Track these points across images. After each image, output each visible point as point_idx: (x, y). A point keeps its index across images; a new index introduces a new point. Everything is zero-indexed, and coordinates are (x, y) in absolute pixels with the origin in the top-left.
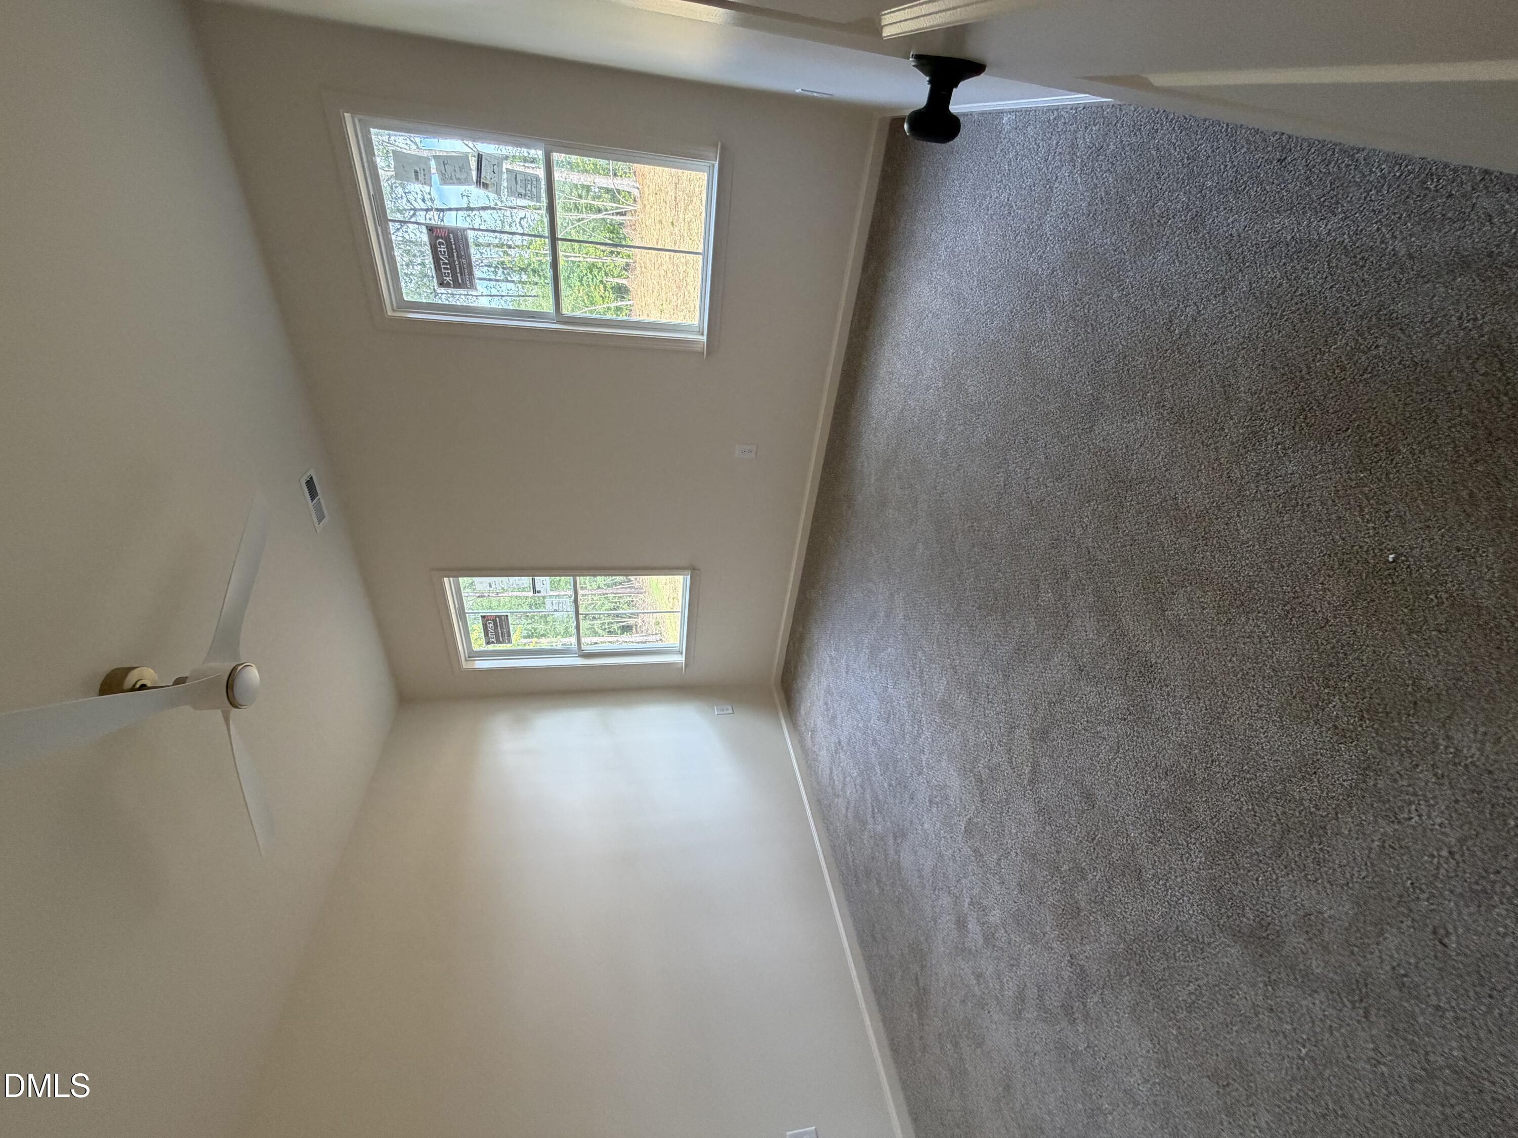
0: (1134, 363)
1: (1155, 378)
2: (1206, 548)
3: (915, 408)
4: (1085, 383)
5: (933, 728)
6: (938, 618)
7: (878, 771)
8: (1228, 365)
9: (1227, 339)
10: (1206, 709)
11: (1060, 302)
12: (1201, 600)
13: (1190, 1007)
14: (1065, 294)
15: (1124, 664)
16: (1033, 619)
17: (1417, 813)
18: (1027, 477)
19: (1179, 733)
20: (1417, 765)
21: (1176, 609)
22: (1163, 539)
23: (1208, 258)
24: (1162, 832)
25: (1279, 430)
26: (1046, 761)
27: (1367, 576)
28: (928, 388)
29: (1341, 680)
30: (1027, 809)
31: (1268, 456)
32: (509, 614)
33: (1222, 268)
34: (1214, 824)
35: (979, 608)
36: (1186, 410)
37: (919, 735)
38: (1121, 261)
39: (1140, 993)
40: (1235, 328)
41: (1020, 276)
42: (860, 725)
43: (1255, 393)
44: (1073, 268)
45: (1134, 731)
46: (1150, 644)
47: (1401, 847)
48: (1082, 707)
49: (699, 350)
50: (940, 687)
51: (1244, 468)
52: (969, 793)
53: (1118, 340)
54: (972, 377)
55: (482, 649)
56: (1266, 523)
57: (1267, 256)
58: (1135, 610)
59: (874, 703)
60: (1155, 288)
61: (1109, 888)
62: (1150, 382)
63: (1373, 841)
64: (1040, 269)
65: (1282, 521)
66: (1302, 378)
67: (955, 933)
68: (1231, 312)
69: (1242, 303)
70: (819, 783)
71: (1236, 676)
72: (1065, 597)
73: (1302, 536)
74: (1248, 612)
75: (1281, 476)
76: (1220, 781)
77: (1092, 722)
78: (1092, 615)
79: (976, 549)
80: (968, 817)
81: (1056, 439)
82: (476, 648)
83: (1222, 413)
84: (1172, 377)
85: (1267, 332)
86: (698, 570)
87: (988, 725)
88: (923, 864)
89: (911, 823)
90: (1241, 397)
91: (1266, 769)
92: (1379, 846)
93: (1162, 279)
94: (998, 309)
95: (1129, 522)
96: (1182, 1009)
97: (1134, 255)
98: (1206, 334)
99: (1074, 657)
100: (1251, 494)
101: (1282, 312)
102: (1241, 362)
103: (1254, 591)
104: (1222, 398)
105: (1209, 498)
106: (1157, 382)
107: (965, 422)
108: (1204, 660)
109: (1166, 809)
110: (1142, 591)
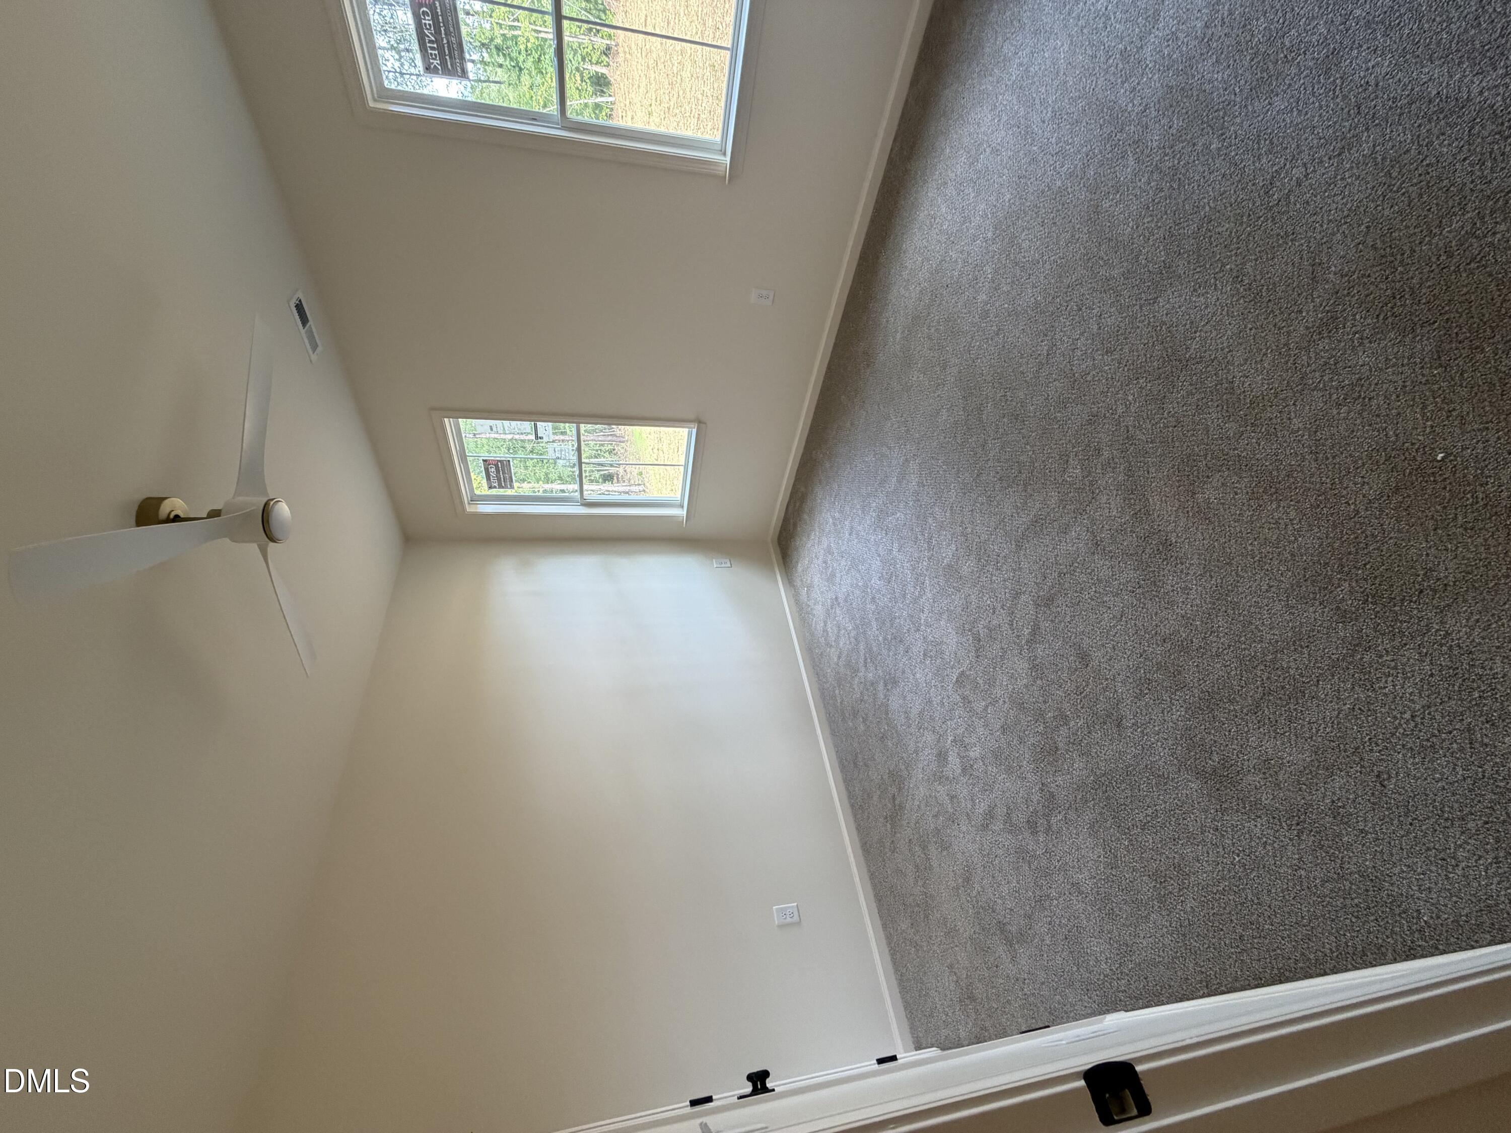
0: (1220, 229)
1: (1239, 248)
2: (1253, 434)
3: (956, 261)
4: (1159, 247)
5: (935, 590)
6: (954, 487)
7: (875, 626)
8: (1325, 240)
9: (1330, 211)
10: (1217, 587)
11: (1147, 147)
12: (1236, 485)
13: (1144, 825)
14: (1154, 138)
15: (1143, 541)
16: (1056, 494)
17: (1392, 683)
18: (1074, 347)
19: (1184, 606)
20: (1406, 644)
21: (1208, 493)
22: (1209, 423)
23: (1333, 110)
24: (1149, 689)
25: (1361, 317)
26: (1047, 625)
27: (1410, 473)
28: (974, 238)
29: (1355, 567)
30: (1022, 666)
31: (1343, 344)
32: (511, 460)
33: (1346, 124)
34: (1200, 685)
35: (1000, 479)
36: (1265, 287)
37: (921, 596)
38: (1229, 104)
39: (1101, 814)
40: (1342, 199)
41: (1105, 110)
42: (860, 584)
43: (1346, 275)
44: (1171, 106)
45: (1140, 603)
46: (1174, 524)
47: (1369, 710)
48: (1092, 579)
49: (721, 173)
50: (948, 553)
51: (1312, 355)
52: (965, 649)
53: (1206, 201)
54: (1028, 230)
55: (484, 493)
56: (1321, 414)
57: (1401, 115)
58: (1165, 491)
59: (876, 564)
60: (1263, 142)
61: (1089, 733)
62: (1233, 253)
63: (1345, 704)
64: (1131, 105)
65: (1339, 413)
66: (1402, 262)
67: (934, 766)
68: (1342, 179)
69: (1358, 168)
70: (812, 635)
71: (1253, 558)
72: (1093, 474)
73: (1356, 429)
74: (1281, 500)
75: (1350, 367)
76: (1214, 650)
77: (1100, 593)
78: (1120, 493)
79: (1005, 420)
80: (962, 669)
81: (1114, 309)
82: (477, 492)
83: (1304, 294)
84: (1258, 249)
85: (1378, 206)
86: (705, 423)
87: (993, 590)
88: (911, 708)
89: (903, 672)
90: (1330, 278)
91: (1262, 642)
92: (1349, 708)
93: (1274, 131)
94: (1072, 150)
95: (1178, 403)
96: (1137, 827)
97: (1247, 98)
98: (1308, 202)
99: (1093, 533)
100: (1313, 383)
101: (1401, 184)
102: (1340, 238)
103: (1292, 480)
104: (1307, 278)
105: (1268, 384)
106: (1241, 253)
107: (1013, 282)
108: (1226, 542)
109: (1157, 670)
110: (1176, 473)
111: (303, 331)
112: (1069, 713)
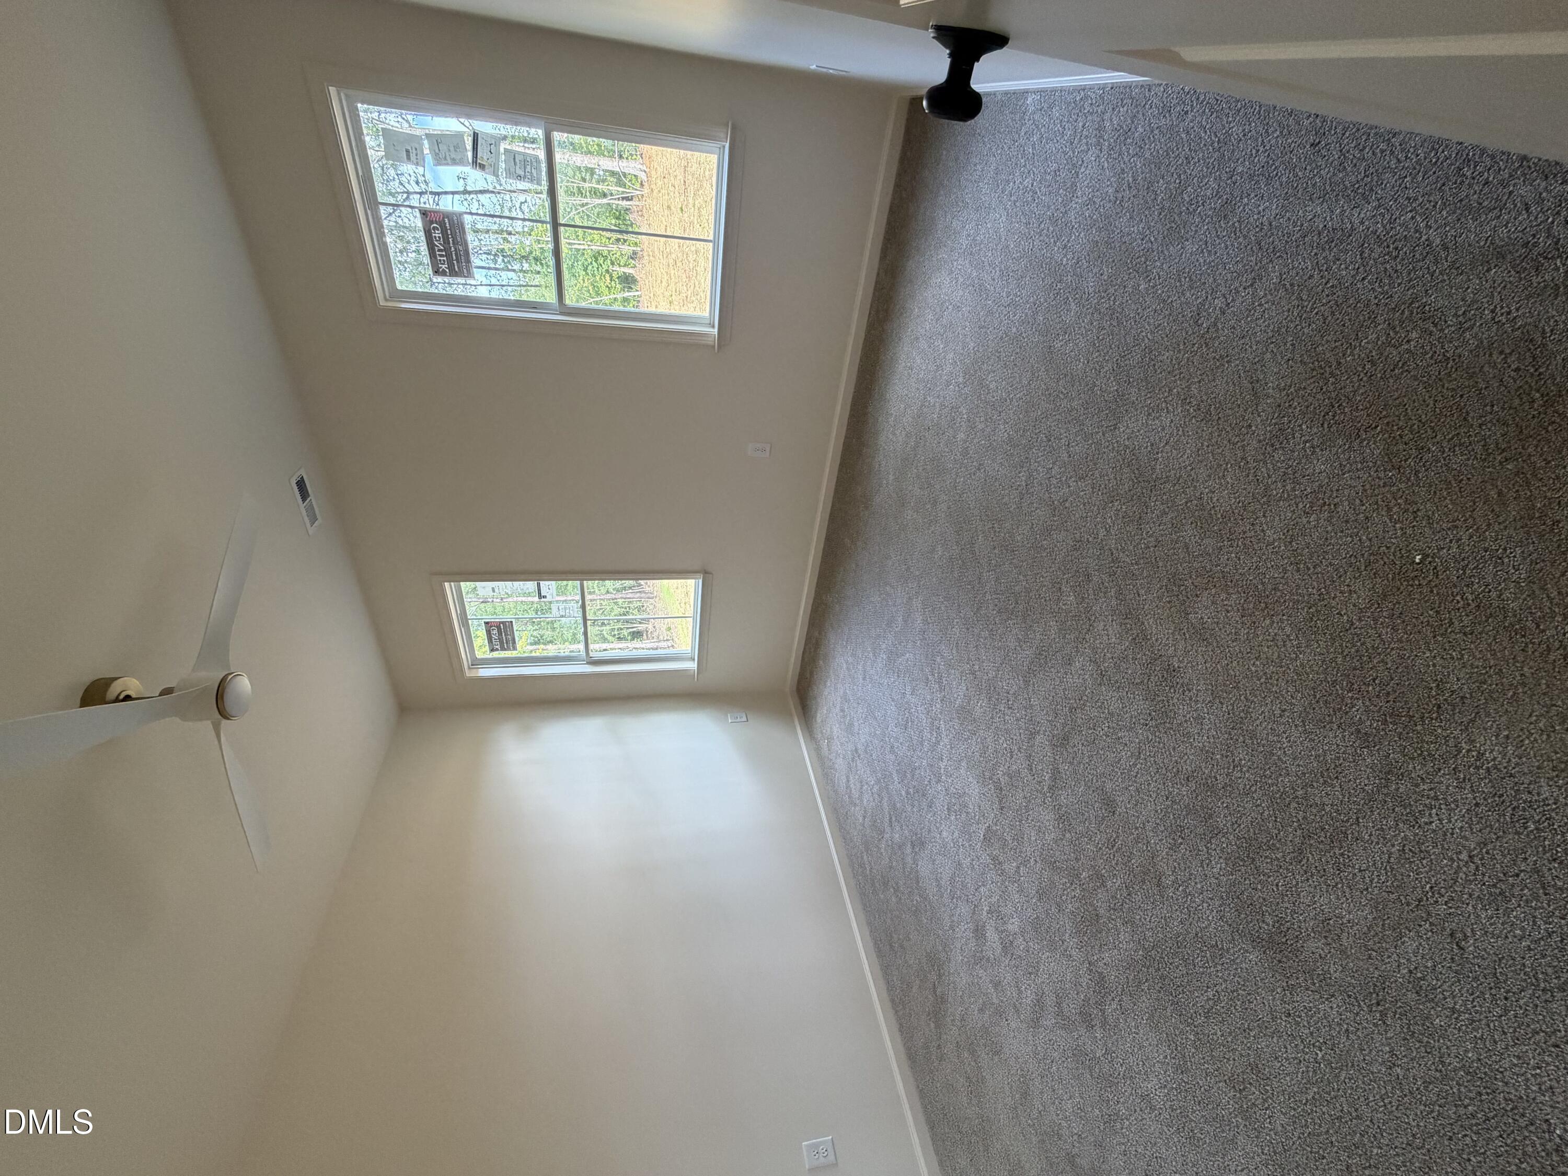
0: (1160, 358)
1: (1181, 373)
2: (1231, 549)
3: (934, 405)
4: (1110, 378)
5: (951, 735)
6: (957, 622)
7: (896, 778)
8: (1257, 360)
9: (1256, 333)
10: (1229, 714)
11: (1085, 293)
12: (1225, 603)
13: (1208, 1012)
14: (1090, 284)
15: (1147, 668)
16: (1054, 623)
17: (1437, 817)
18: (1049, 476)
19: (1200, 738)
20: (1440, 770)
21: (1200, 612)
22: (1187, 541)
23: (1237, 248)
24: (1182, 838)
25: (1307, 427)
26: (1066, 768)
27: (1393, 578)
28: (948, 383)
29: (1365, 684)
30: (1047, 817)
31: (1296, 454)
32: (514, 621)
33: (1252, 258)
34: (1235, 830)
35: (1000, 612)
36: (1213, 407)
37: (937, 742)
38: (1148, 251)
39: (1159, 999)
40: (1264, 322)
41: (1044, 266)
42: (877, 732)
43: (1284, 389)
44: (1099, 257)
45: (1156, 737)
46: (1173, 648)
47: (1421, 851)
48: (1103, 713)
49: (712, 343)
50: (959, 691)
51: (1271, 467)
52: (989, 801)
53: (1144, 334)
54: (994, 372)
55: (486, 656)
56: (1292, 523)
57: (1298, 246)
58: (1158, 613)
59: (892, 710)
60: (1183, 280)
61: (1129, 895)
62: (1177, 377)
63: (1393, 846)
64: (1065, 259)
65: (1309, 522)
66: (1331, 373)
67: (972, 944)
68: (1260, 305)
69: (1271, 295)
70: (836, 792)
71: (1259, 680)
72: (1086, 600)
73: (1328, 536)
74: (1273, 615)
75: (1308, 475)
76: (1241, 787)
77: (1113, 728)
78: (1115, 618)
79: (996, 551)
80: (987, 825)
81: (1080, 437)
82: (479, 655)
83: (1250, 409)
84: (1199, 373)
85: (1298, 325)
86: (711, 573)
87: (1007, 731)
88: (941, 873)
89: (929, 831)
90: (1269, 393)
91: (1288, 774)
92: (1399, 850)
93: (1191, 269)
94: (1021, 301)
95: (1154, 522)
96: (1200, 1014)
97: (1162, 245)
98: (1234, 328)
100: (1277, 494)
101: (1313, 305)
102: (1269, 356)
103: (1279, 594)
104: (1250, 394)
105: (1235, 498)
106: (1184, 377)
107: (986, 420)
108: (1228, 665)
109: (1187, 815)
110: (1165, 594)
111: (302, 506)
112: (1104, 871)
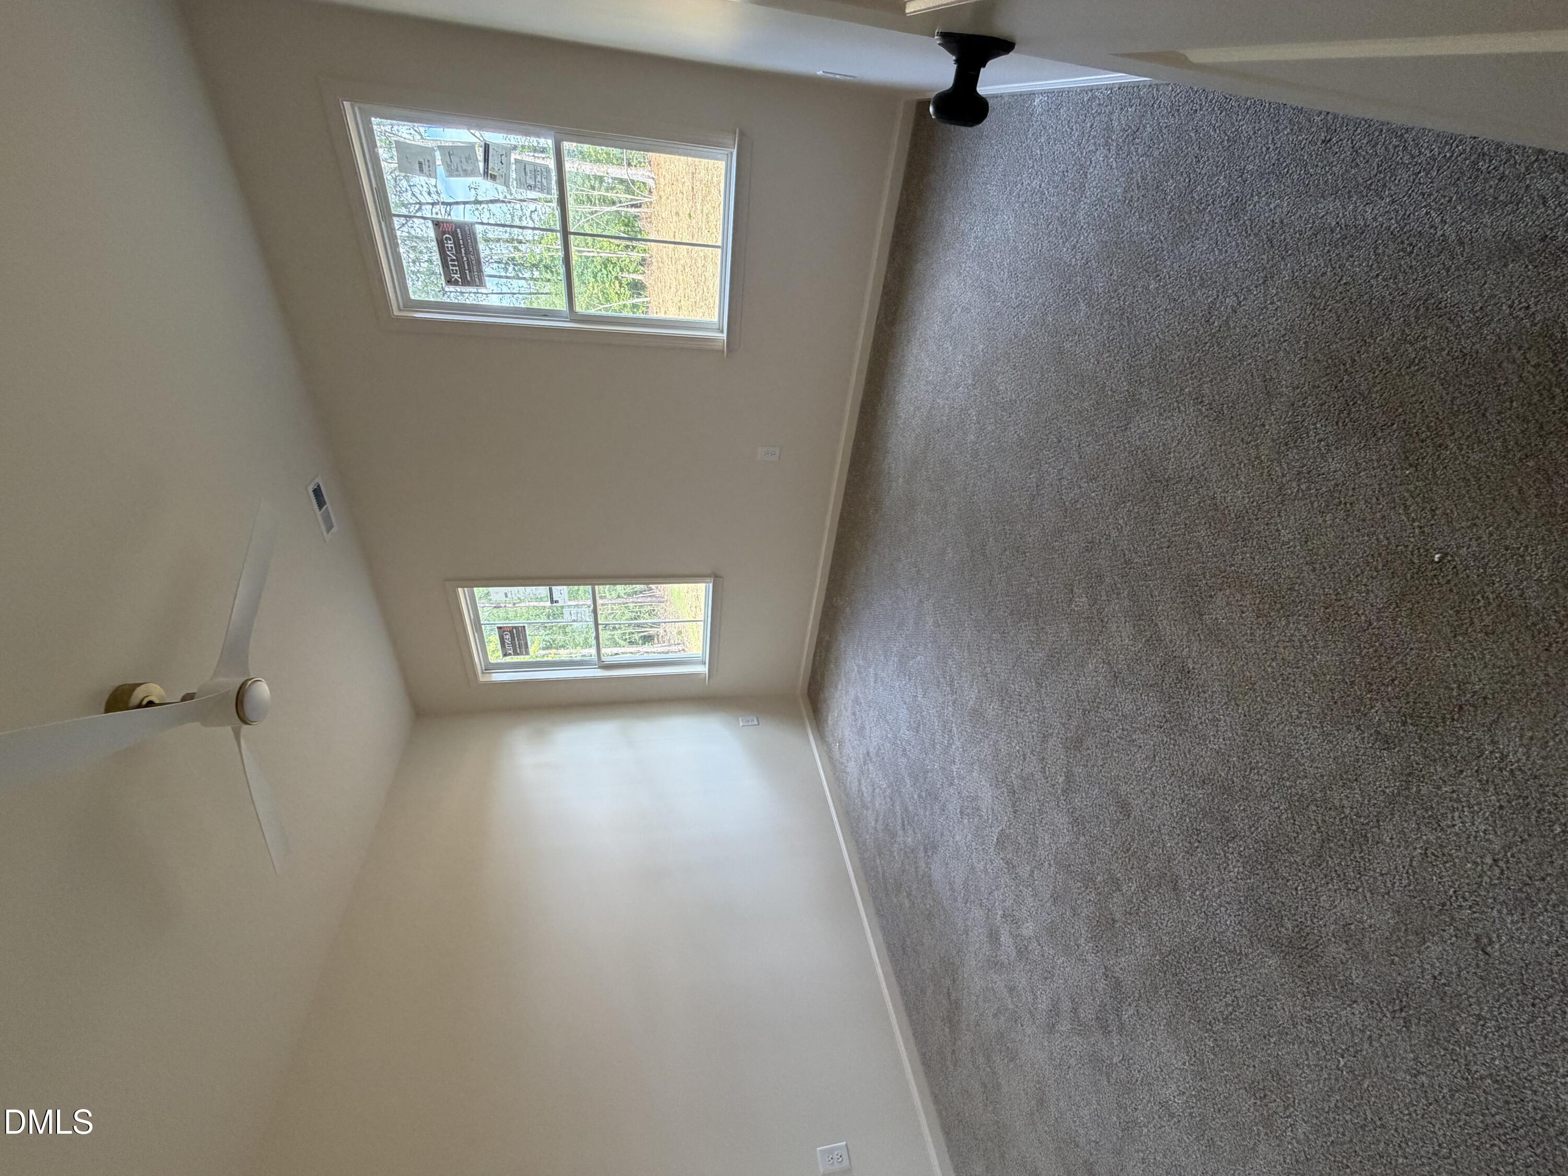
0: (1172, 357)
1: (1193, 373)
2: (1245, 549)
3: (943, 407)
4: (1120, 378)
5: (964, 738)
6: (969, 624)
7: (908, 782)
8: (1269, 358)
9: (1268, 331)
10: (1245, 716)
11: (1094, 293)
12: (1241, 603)
13: (1227, 1018)
14: (1100, 285)
15: (1161, 670)
16: (1067, 625)
17: (1460, 820)
18: (1060, 477)
19: (1216, 740)
20: (1461, 772)
21: (1214, 613)
22: (1200, 541)
23: (1248, 246)
24: (1199, 842)
25: (1322, 426)
26: (1080, 770)
27: (1412, 577)
29: (1384, 684)
30: (1061, 820)
31: (1311, 452)
32: (526, 625)
33: (1264, 256)
34: (1252, 834)
35: (1012, 614)
36: (1225, 406)
37: (949, 745)
38: (1158, 250)
39: (1177, 1005)
40: (1277, 320)
41: (1053, 267)
42: (889, 735)
43: (1298, 388)
44: (1108, 257)
45: (1170, 739)
46: (1187, 649)
47: (1444, 855)
48: (1117, 715)
49: (721, 348)
50: (971, 696)
51: (1285, 466)
52: (1002, 804)
53: (1155, 334)
54: (1003, 373)
55: (499, 661)
56: (1307, 523)
57: (1310, 244)
58: (1172, 614)
59: (903, 713)
60: (1194, 279)
61: (1145, 899)
63: (1415, 849)
64: (1074, 260)
65: (1325, 521)
66: (1346, 371)
67: (987, 948)
68: (1272, 303)
69: (1284, 292)
70: (847, 795)
71: (1275, 681)
72: (1099, 602)
73: (1345, 535)
74: (1289, 616)
75: (1323, 474)
76: (1258, 790)
77: (1127, 730)
78: (1128, 620)
79: (1007, 553)
80: (1001, 828)
81: (1091, 438)
82: (492, 660)
83: (1263, 408)
84: (1210, 372)
85: (1310, 323)
86: (721, 577)
87: (1021, 734)
88: (954, 877)
89: (942, 835)
90: (1283, 392)
91: (1306, 777)
92: (1421, 854)
93: (1201, 268)
94: (1030, 302)
95: (1166, 523)
96: (1219, 1020)
97: (1172, 244)
98: (1246, 327)
99: (1109, 664)
100: (1292, 493)
101: (1326, 302)
102: (1282, 355)
103: (1295, 594)
104: (1262, 393)
105: (1249, 497)
106: (1196, 377)
107: (996, 421)
108: (1243, 665)
109: (1203, 818)
110: (1179, 595)
111: (318, 513)
112: (1119, 875)
